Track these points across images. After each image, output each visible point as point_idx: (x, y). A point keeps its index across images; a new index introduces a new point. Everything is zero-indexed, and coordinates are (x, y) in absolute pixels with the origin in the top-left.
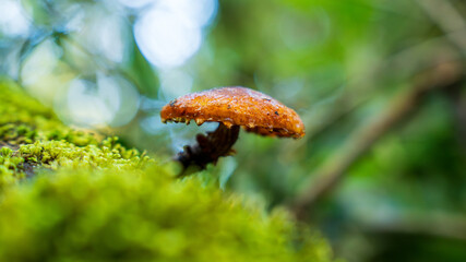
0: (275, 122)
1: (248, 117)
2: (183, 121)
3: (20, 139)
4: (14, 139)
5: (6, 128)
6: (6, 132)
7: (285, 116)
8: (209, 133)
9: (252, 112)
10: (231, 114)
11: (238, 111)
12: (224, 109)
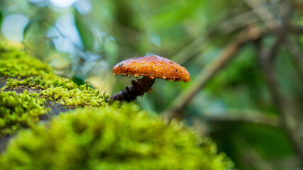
0: (176, 75)
1: (162, 73)
2: (127, 75)
3: (37, 86)
4: (34, 86)
5: (28, 79)
6: (29, 82)
7: (181, 72)
8: (138, 80)
9: (164, 70)
10: (153, 72)
11: (157, 70)
12: (149, 69)
